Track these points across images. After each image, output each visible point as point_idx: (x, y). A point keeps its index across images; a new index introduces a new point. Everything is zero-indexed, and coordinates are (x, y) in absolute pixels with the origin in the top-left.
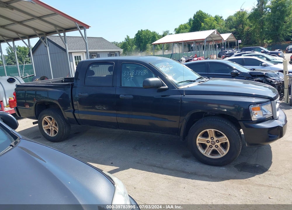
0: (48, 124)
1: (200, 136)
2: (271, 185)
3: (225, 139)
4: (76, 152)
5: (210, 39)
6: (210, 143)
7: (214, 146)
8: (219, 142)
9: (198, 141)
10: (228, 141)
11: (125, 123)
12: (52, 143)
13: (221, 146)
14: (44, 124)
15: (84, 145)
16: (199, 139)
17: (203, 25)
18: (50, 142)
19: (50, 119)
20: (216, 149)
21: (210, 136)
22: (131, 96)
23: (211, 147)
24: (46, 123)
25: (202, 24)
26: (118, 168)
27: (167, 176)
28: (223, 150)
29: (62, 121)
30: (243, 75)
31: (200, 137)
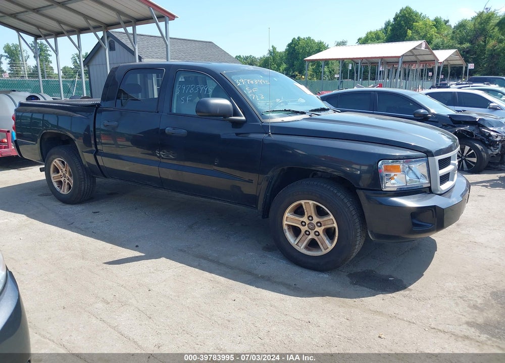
0: (59, 172)
1: (289, 212)
2: (398, 314)
3: (331, 221)
4: (92, 222)
5: (413, 58)
6: (307, 226)
7: (312, 232)
8: (321, 226)
9: (286, 220)
10: (335, 225)
11: (171, 179)
12: (63, 204)
13: (324, 234)
14: (54, 172)
15: (111, 214)
16: (289, 218)
17: (410, 34)
18: (60, 203)
19: (63, 163)
20: (316, 238)
21: (306, 213)
22: (184, 131)
23: (307, 233)
24: (57, 170)
25: (409, 32)
26: (143, 254)
27: (218, 276)
28: (327, 242)
29: (80, 168)
30: (436, 120)
31: (289, 214)
